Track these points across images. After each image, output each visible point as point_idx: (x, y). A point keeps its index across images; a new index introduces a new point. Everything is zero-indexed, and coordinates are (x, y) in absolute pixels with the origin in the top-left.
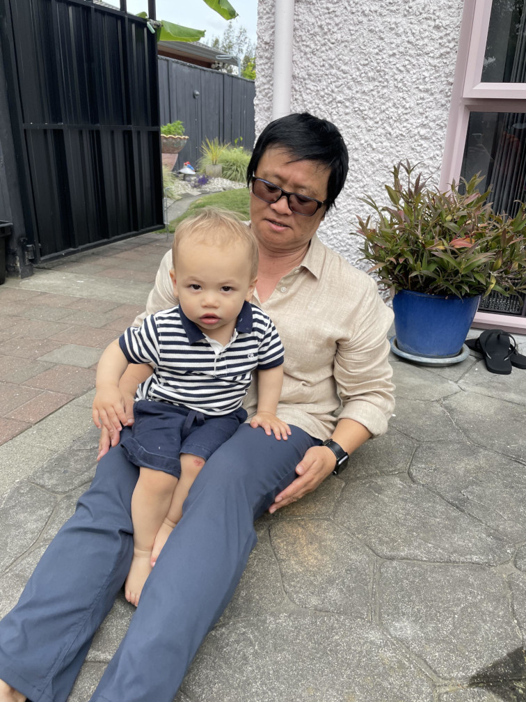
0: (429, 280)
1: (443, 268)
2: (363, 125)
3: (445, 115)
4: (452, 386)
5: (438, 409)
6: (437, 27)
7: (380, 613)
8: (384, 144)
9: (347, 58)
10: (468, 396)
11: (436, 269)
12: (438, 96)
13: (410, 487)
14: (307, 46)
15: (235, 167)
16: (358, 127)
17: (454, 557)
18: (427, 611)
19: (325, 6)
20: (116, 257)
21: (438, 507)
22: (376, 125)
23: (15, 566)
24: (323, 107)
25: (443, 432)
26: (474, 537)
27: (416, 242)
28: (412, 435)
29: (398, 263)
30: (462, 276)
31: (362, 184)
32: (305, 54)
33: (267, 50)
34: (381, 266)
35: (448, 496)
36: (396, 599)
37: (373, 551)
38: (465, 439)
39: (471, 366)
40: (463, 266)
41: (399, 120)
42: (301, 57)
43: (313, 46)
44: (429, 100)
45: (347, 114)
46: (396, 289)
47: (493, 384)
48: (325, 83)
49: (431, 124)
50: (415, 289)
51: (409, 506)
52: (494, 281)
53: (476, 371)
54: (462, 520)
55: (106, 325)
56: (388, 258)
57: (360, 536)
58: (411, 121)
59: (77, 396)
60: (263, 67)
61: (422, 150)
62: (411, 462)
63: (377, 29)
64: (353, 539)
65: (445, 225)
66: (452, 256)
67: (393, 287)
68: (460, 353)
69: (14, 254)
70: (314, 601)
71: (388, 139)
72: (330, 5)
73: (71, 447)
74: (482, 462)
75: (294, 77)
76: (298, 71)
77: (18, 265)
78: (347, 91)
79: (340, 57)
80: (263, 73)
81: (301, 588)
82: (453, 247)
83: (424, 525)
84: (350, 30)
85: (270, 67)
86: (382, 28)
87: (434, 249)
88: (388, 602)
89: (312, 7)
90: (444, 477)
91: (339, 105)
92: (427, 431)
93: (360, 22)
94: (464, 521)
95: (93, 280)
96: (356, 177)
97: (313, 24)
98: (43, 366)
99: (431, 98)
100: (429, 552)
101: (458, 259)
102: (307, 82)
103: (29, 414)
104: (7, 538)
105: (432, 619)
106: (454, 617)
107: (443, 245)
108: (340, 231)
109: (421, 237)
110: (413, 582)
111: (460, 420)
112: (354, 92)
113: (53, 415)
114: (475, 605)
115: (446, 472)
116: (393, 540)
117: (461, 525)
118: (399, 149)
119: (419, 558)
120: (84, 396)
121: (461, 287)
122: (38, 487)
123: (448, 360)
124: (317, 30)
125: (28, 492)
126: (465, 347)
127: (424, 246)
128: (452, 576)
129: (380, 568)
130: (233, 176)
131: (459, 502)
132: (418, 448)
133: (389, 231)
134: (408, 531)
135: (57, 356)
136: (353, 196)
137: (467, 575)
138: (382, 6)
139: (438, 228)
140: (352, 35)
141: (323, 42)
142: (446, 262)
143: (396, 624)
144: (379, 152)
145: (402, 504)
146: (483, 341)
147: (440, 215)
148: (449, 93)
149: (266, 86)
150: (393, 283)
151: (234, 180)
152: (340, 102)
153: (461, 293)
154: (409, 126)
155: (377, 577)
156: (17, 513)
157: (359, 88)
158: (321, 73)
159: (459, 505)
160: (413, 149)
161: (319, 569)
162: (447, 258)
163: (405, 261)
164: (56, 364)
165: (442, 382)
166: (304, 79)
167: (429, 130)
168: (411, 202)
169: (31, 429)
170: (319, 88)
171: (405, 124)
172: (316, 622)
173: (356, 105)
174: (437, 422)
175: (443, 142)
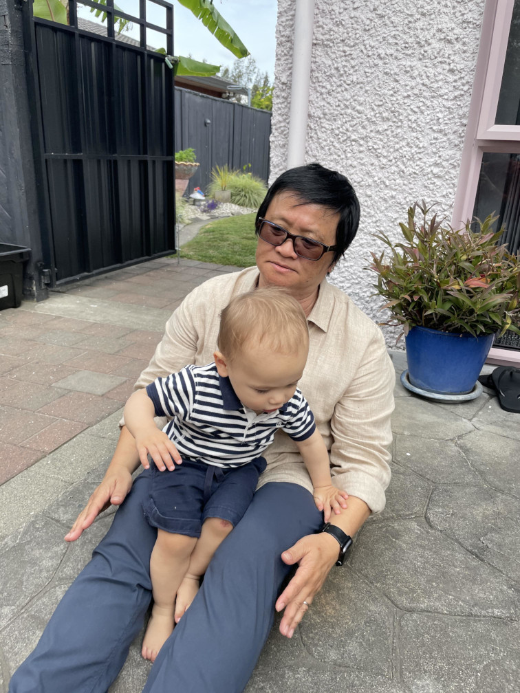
0: (443, 318)
1: (457, 306)
2: (376, 163)
3: (458, 155)
4: (466, 425)
5: (453, 449)
6: (452, 71)
7: (401, 669)
8: (398, 181)
9: (362, 99)
10: (482, 435)
11: (451, 308)
12: (452, 137)
13: (428, 532)
14: (323, 87)
15: (243, 193)
16: (372, 164)
17: (475, 610)
18: (449, 669)
19: (341, 49)
20: (128, 282)
21: (458, 556)
22: (389, 163)
23: (31, 606)
24: (337, 145)
25: (459, 474)
26: (495, 589)
27: (430, 281)
28: (428, 476)
29: (413, 300)
30: (478, 315)
31: (374, 219)
32: (321, 94)
33: (284, 90)
34: (395, 302)
35: (467, 543)
36: (417, 655)
37: (392, 602)
38: (482, 482)
39: (485, 403)
40: (479, 306)
41: (412, 159)
42: (317, 98)
43: (329, 87)
44: (442, 140)
45: (360, 152)
46: (410, 325)
47: (507, 423)
48: (340, 122)
49: (444, 163)
50: (429, 325)
51: (428, 553)
52: (509, 321)
53: (489, 409)
54: (482, 569)
55: (118, 351)
56: (402, 296)
57: (378, 585)
58: (424, 160)
59: (90, 425)
60: (280, 106)
61: (435, 188)
62: (428, 506)
63: (392, 72)
64: (371, 588)
65: (461, 264)
66: (467, 295)
67: (407, 323)
68: (474, 390)
69: (31, 278)
70: (333, 655)
71: (401, 177)
72: (346, 49)
73: (85, 480)
74: (501, 507)
75: (310, 116)
76: (314, 110)
77: (35, 289)
78: (361, 130)
79: (356, 97)
80: (279, 112)
81: (319, 640)
82: (468, 286)
83: (444, 574)
84: (365, 72)
85: (286, 106)
86: (397, 71)
87: (450, 288)
88: (409, 658)
89: (329, 50)
90: (461, 522)
91: (353, 143)
92: (443, 473)
93: (376, 65)
94: (484, 571)
95: (106, 304)
96: (369, 213)
97: (329, 66)
98: (58, 393)
99: (445, 139)
100: (449, 605)
101: (474, 299)
102: (322, 121)
103: (44, 443)
104: (23, 575)
105: (455, 677)
106: (477, 675)
107: (459, 284)
108: (352, 264)
109: (436, 276)
110: (434, 637)
111: (476, 462)
112: (368, 131)
113: (67, 444)
114: (497, 662)
115: (464, 517)
116: (413, 591)
117: (481, 575)
118: (412, 186)
119: (440, 610)
120: (98, 425)
121: (476, 326)
122: (54, 522)
123: (461, 397)
124: (333, 71)
125: (44, 526)
126: (478, 383)
127: (439, 285)
128: (473, 631)
129: (400, 621)
130: (241, 201)
131: (478, 550)
132: (433, 490)
133: (403, 268)
134: (427, 581)
135: (72, 382)
136: (366, 231)
137: (488, 630)
138: (397, 50)
139: (453, 268)
140: (367, 77)
141: (339, 83)
142: (461, 302)
143: (418, 682)
144: (391, 189)
145: (420, 551)
146: (496, 378)
147: (455, 255)
148: (463, 135)
149: (282, 124)
150: (407, 319)
151: (242, 205)
152: (354, 140)
153: (476, 331)
154: (422, 164)
155: (397, 630)
156: (32, 550)
157: (373, 127)
158: (336, 112)
159: (479, 553)
160: (426, 187)
161: (338, 620)
162: (463, 298)
163: (420, 299)
164: (70, 391)
165: (456, 420)
166: (320, 118)
167: (442, 169)
168: (426, 242)
169: (45, 459)
170: (334, 127)
171: (418, 163)
172: (336, 678)
173: (370, 144)
174: (452, 463)
175: (456, 181)
